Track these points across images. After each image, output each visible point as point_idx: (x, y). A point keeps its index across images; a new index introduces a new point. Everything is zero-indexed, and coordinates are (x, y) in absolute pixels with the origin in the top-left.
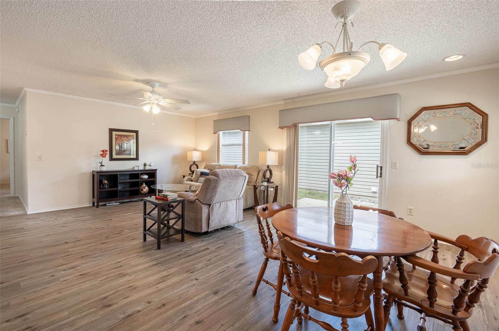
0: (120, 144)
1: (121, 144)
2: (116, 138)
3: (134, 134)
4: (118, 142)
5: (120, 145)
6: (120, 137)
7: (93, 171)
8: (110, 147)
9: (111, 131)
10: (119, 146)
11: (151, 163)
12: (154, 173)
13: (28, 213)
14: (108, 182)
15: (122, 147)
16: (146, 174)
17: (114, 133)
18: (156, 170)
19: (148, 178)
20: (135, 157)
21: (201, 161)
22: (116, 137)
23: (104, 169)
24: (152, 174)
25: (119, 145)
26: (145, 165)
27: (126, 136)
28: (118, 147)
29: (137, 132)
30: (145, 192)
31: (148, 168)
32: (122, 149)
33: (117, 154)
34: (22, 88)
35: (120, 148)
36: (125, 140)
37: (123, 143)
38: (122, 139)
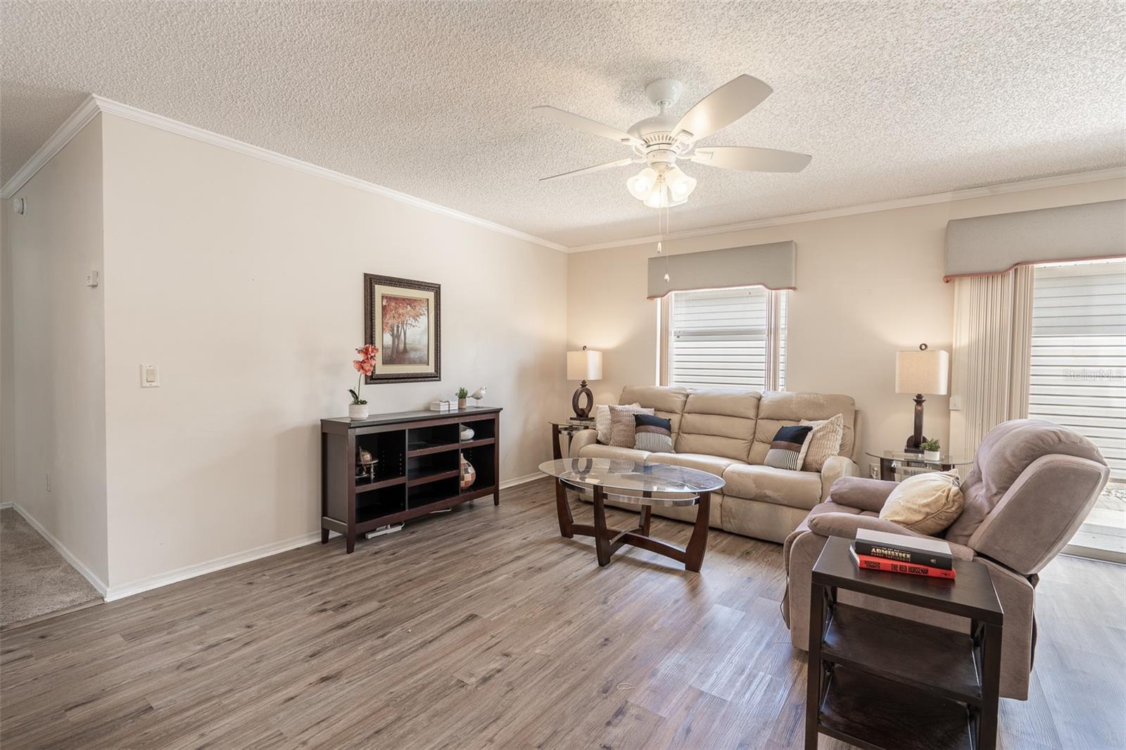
0: (395, 329)
1: (398, 327)
2: (384, 308)
3: (430, 295)
4: (390, 321)
5: (395, 331)
6: (393, 304)
7: (321, 420)
8: (368, 337)
9: (371, 281)
10: (392, 335)
11: (481, 389)
12: (494, 420)
13: (109, 599)
14: (373, 458)
15: (398, 336)
16: (469, 425)
17: (380, 290)
18: (497, 411)
19: (475, 438)
20: (433, 371)
21: (599, 380)
22: (384, 303)
23: (364, 413)
24: (487, 425)
25: (392, 330)
26: (462, 395)
27: (410, 302)
28: (388, 339)
29: (436, 289)
30: (469, 482)
31: (470, 404)
32: (398, 345)
33: (385, 362)
34: (84, 97)
35: (394, 342)
36: (407, 313)
37: (403, 323)
38: (401, 311)
